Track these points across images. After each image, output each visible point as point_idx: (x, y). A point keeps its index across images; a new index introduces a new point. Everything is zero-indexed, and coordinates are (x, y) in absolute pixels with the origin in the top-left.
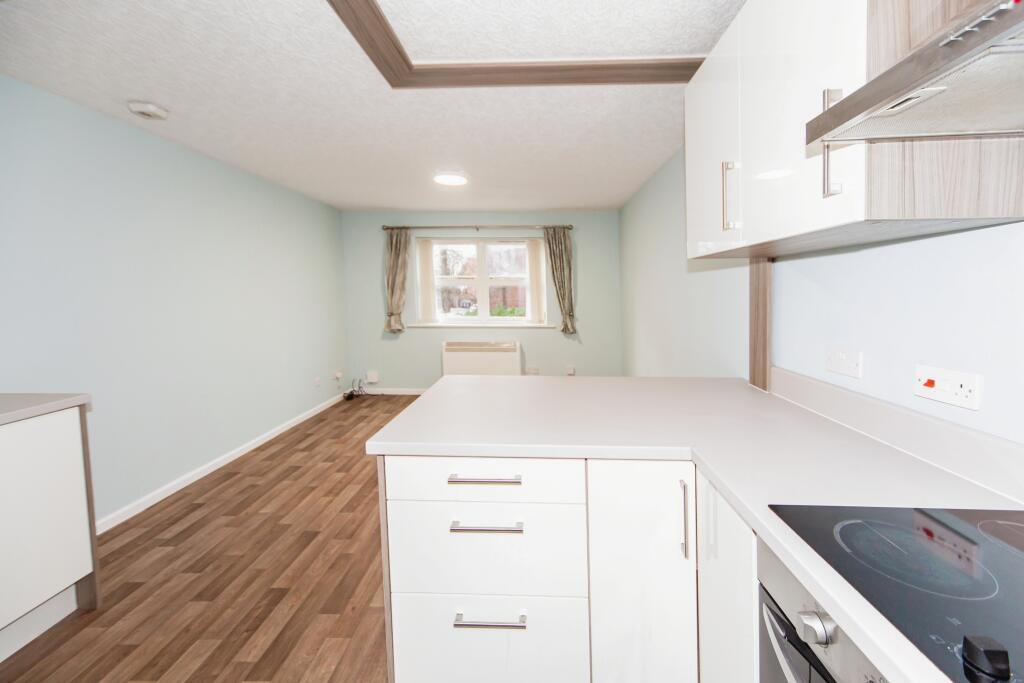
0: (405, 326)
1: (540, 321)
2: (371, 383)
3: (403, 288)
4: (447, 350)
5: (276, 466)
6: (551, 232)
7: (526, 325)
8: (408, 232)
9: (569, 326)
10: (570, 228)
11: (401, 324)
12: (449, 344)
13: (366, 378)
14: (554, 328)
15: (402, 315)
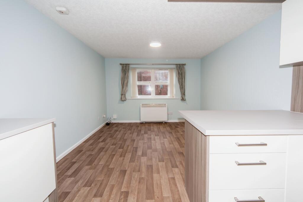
0: (127, 98)
1: (173, 97)
2: (114, 119)
3: (127, 85)
4: (142, 107)
5: (95, 148)
6: (179, 66)
7: (167, 98)
8: (129, 65)
9: (184, 98)
10: (185, 65)
11: (126, 98)
12: (142, 105)
13: (113, 117)
14: (178, 99)
15: (126, 95)
